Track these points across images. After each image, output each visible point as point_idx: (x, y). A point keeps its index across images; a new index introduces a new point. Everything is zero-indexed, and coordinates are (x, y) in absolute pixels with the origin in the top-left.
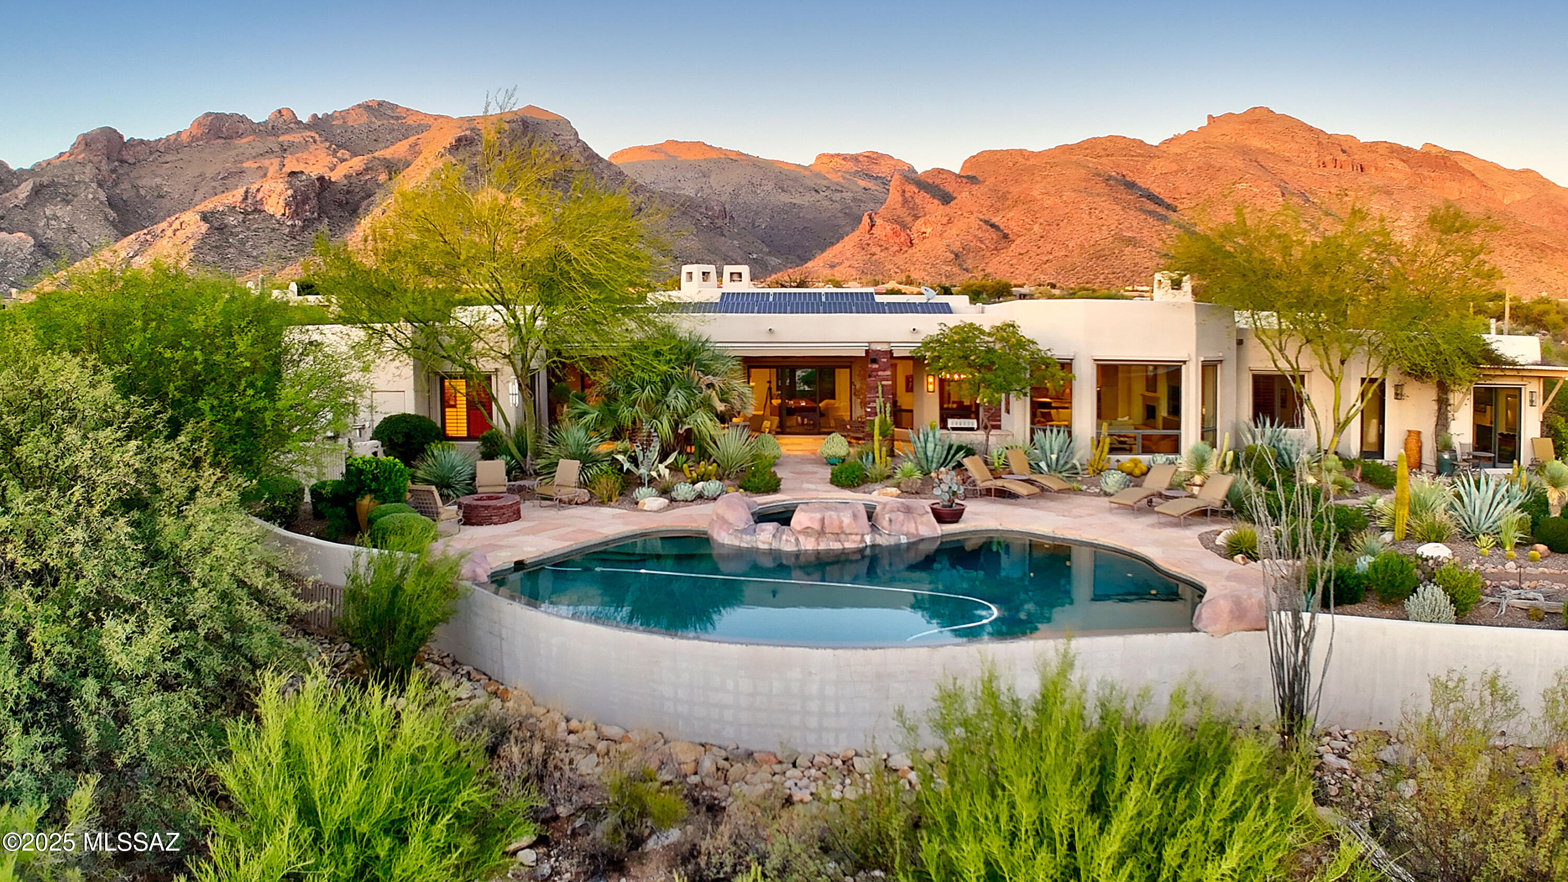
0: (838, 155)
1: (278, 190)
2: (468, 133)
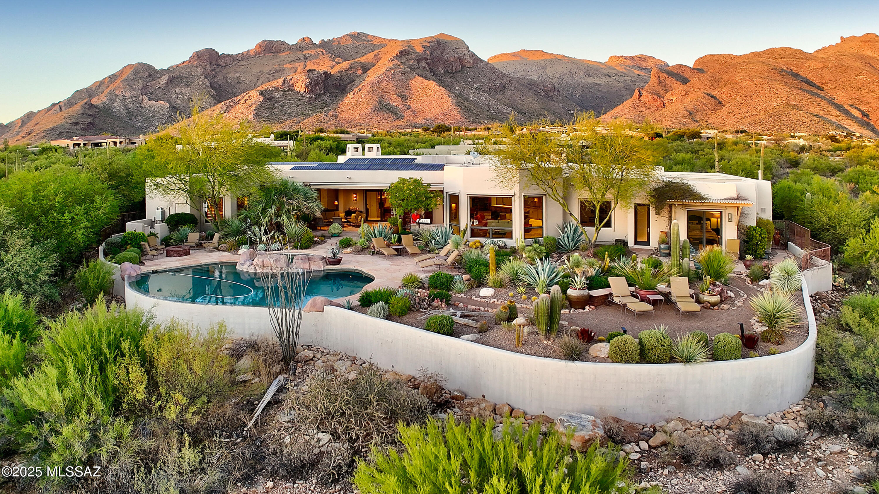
0: (622, 56)
1: (302, 79)
2: (406, 48)
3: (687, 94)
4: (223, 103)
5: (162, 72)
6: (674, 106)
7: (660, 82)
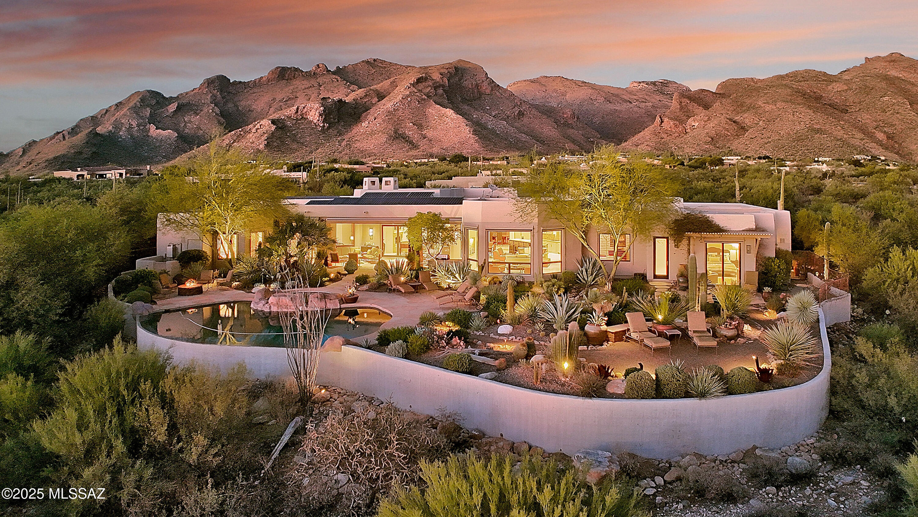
0: (643, 82)
1: (316, 107)
2: (424, 75)
3: (709, 119)
4: (233, 132)
5: (171, 100)
6: (695, 132)
7: (681, 108)
